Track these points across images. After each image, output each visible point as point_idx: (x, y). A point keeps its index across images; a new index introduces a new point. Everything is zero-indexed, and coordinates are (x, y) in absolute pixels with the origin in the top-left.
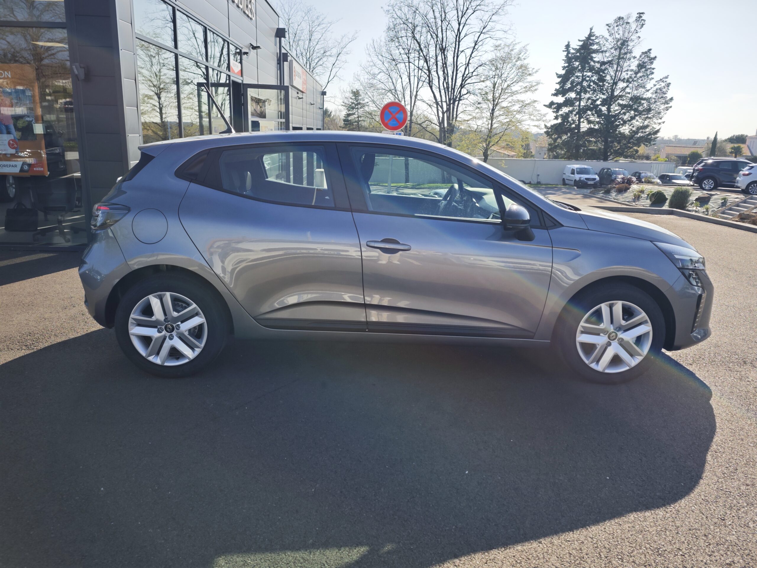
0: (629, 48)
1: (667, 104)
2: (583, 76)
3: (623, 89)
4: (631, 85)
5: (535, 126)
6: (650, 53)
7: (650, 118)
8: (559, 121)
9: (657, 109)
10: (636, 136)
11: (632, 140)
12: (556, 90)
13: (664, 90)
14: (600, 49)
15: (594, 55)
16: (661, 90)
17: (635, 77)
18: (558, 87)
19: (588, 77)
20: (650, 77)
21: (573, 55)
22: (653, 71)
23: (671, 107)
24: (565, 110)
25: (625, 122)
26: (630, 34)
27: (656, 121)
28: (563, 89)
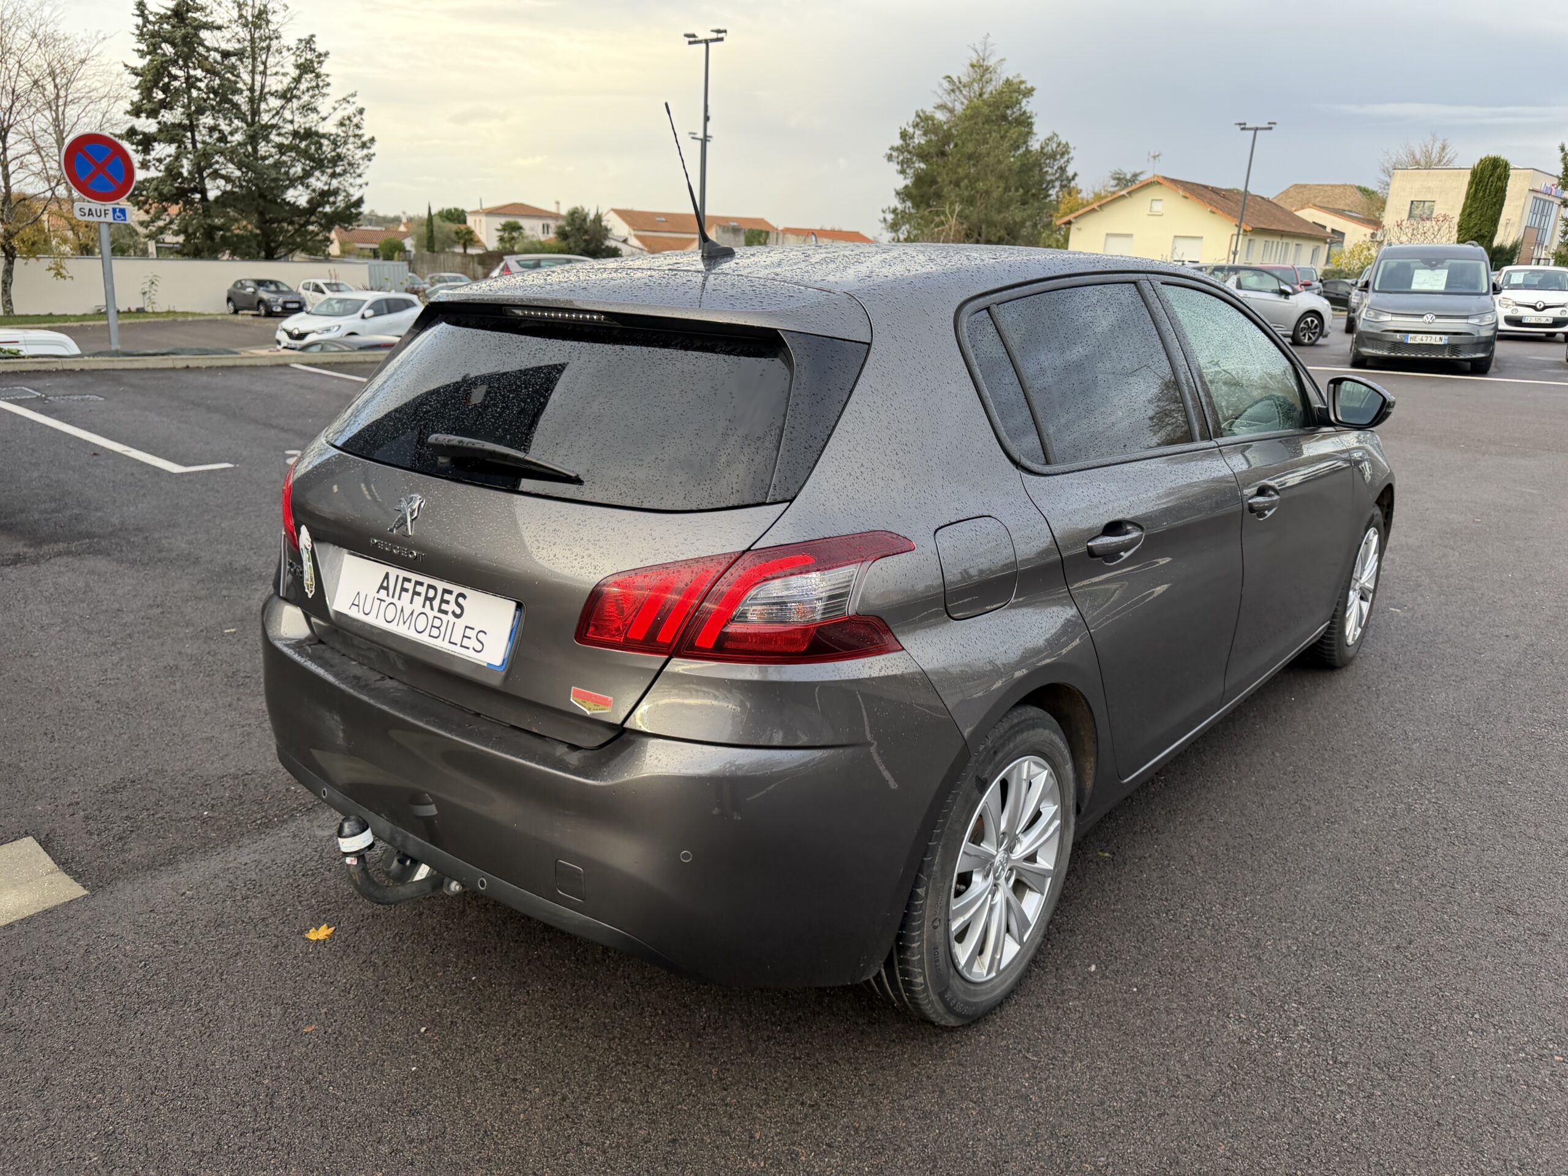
0: (272, 27)
1: (369, 148)
2: (188, 78)
3: (277, 113)
4: (290, 105)
6: (314, 42)
7: (340, 175)
9: (351, 158)
10: (320, 209)
11: (313, 218)
12: (132, 103)
13: (355, 120)
14: (212, 22)
15: (204, 34)
16: (351, 121)
17: (295, 88)
18: (136, 96)
20: (324, 91)
21: (156, 28)
22: (328, 80)
23: (374, 155)
24: (163, 150)
25: (293, 182)
27: (352, 180)
28: (149, 101)
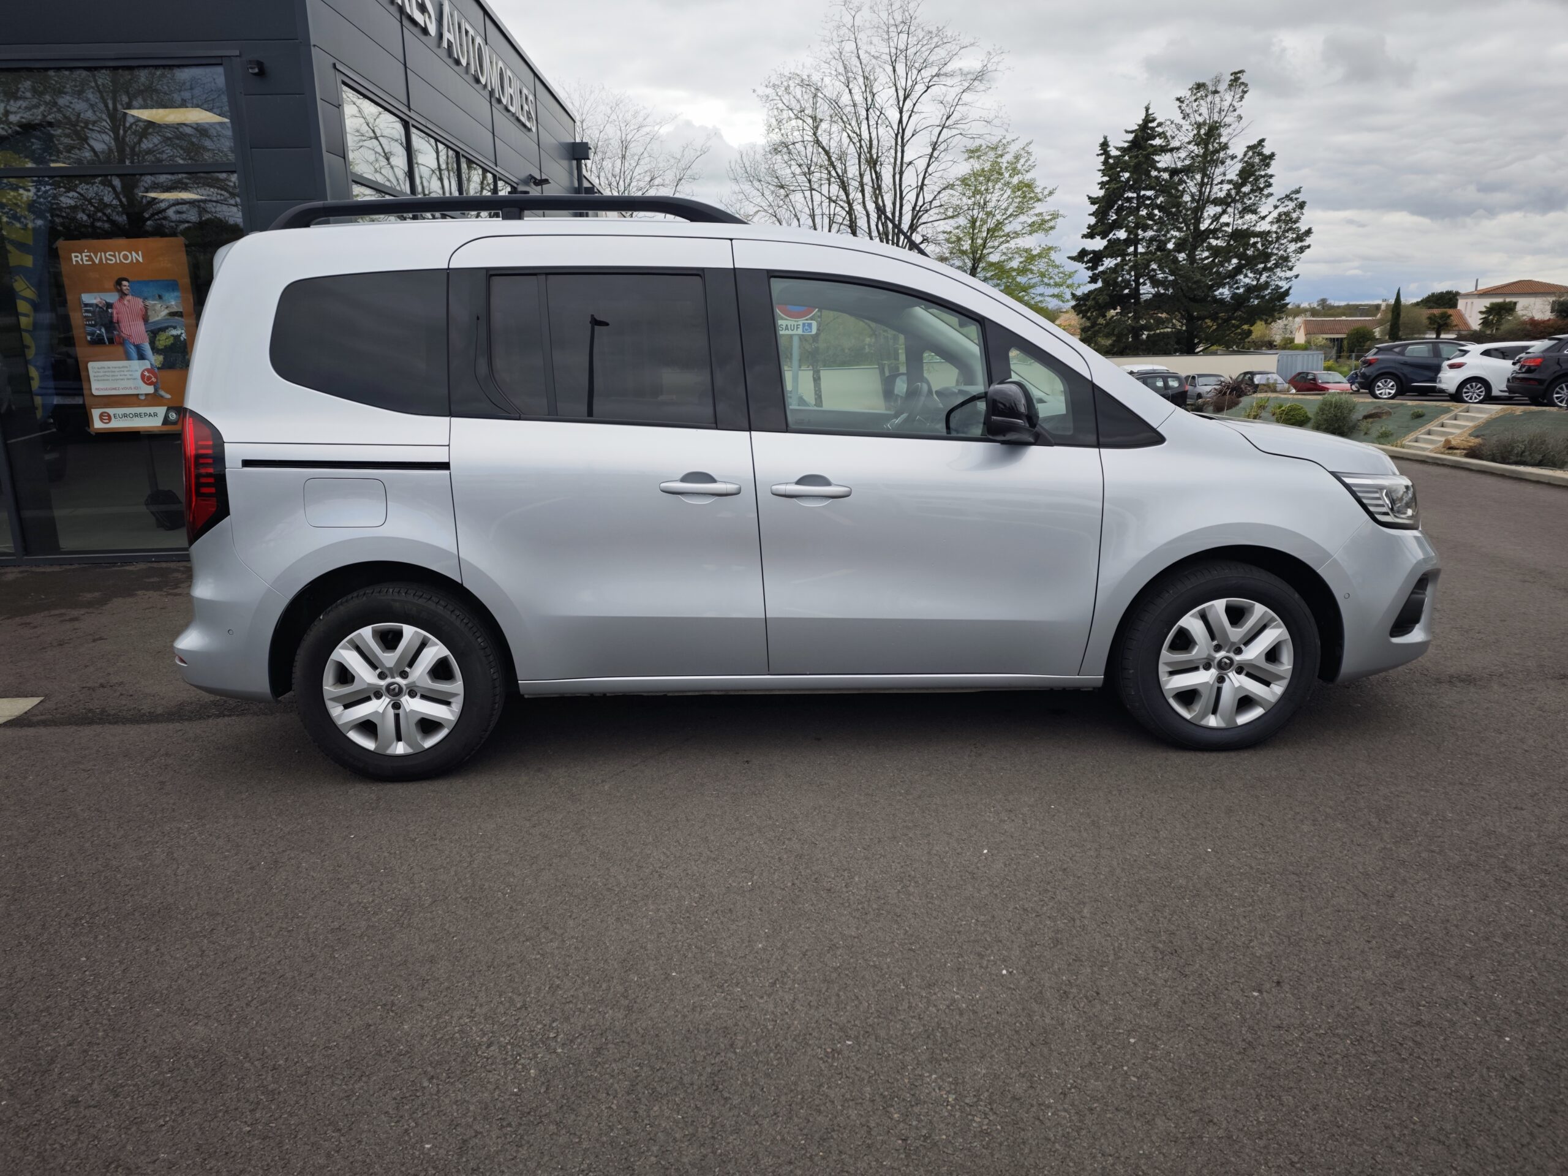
0: (1223, 140)
1: (1302, 241)
2: (1139, 197)
3: (1216, 218)
4: (1230, 210)
5: (1053, 296)
6: (1263, 147)
7: (1271, 269)
8: (1099, 284)
9: (1282, 252)
10: (1244, 304)
11: (1239, 313)
12: (1089, 227)
13: (1294, 216)
14: (1168, 145)
15: (1157, 158)
16: (1288, 216)
17: (1237, 194)
18: (1093, 220)
19: (1149, 198)
20: (1266, 192)
21: (1117, 160)
22: (1271, 181)
23: (1309, 247)
24: (1109, 263)
25: (1223, 280)
26: (1223, 114)
27: (1282, 275)
28: (1103, 224)
